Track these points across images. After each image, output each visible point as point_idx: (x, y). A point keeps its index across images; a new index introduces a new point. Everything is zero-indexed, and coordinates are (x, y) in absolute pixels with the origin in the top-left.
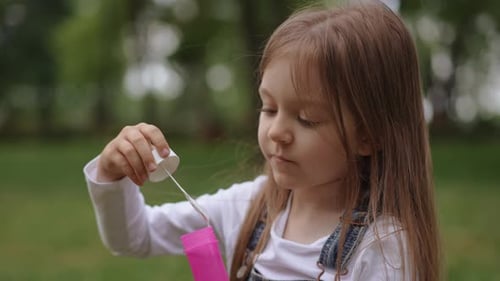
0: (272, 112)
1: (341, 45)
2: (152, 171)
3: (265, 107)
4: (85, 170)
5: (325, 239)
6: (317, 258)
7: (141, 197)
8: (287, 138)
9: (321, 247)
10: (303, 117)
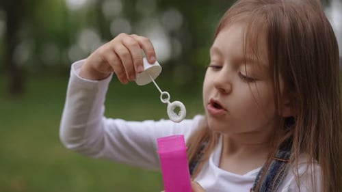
0: (218, 68)
1: (286, 23)
2: (140, 72)
3: (213, 63)
4: (73, 65)
5: (258, 170)
6: (251, 186)
7: (103, 108)
8: (227, 88)
9: (255, 177)
10: (244, 73)
